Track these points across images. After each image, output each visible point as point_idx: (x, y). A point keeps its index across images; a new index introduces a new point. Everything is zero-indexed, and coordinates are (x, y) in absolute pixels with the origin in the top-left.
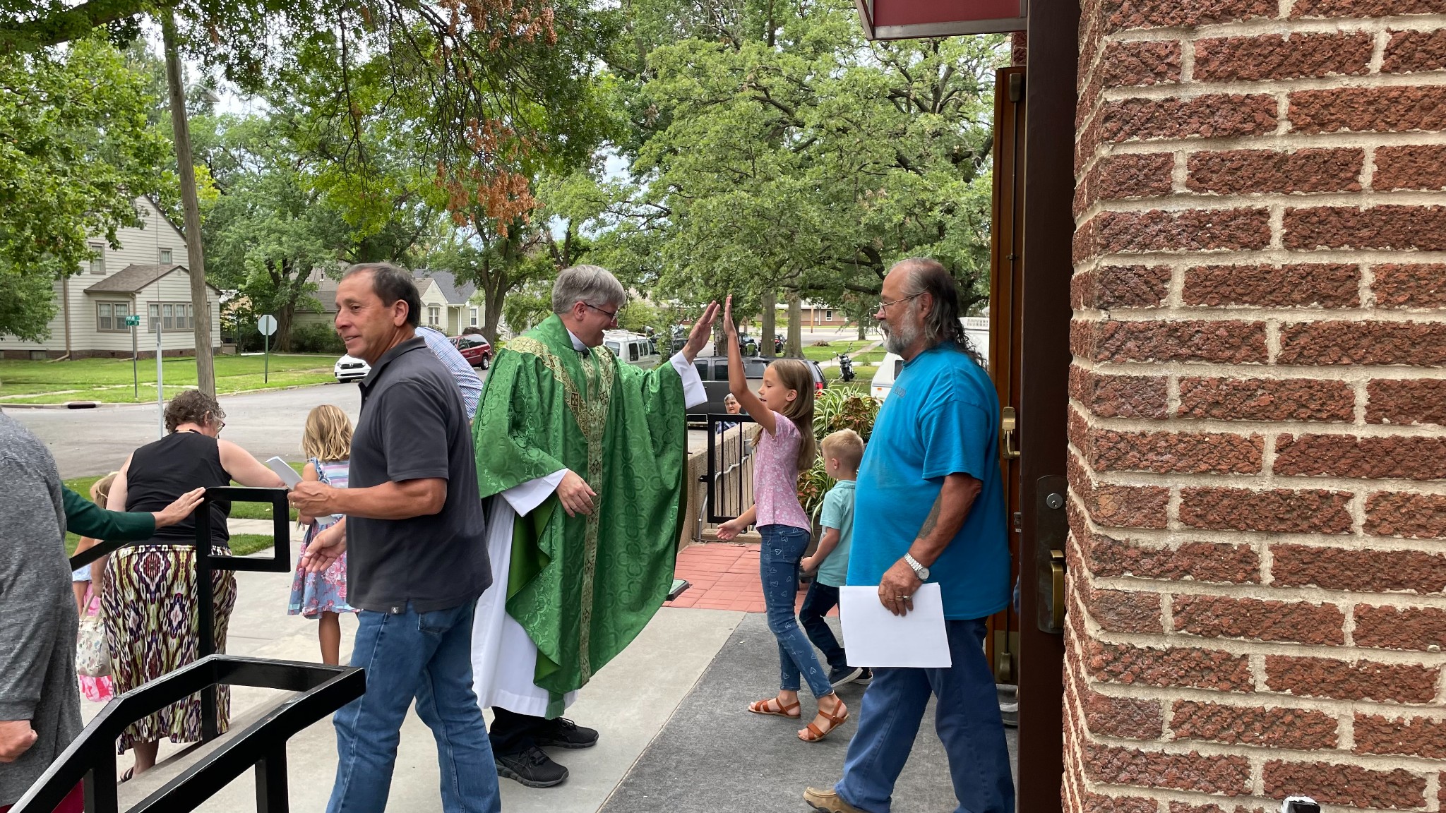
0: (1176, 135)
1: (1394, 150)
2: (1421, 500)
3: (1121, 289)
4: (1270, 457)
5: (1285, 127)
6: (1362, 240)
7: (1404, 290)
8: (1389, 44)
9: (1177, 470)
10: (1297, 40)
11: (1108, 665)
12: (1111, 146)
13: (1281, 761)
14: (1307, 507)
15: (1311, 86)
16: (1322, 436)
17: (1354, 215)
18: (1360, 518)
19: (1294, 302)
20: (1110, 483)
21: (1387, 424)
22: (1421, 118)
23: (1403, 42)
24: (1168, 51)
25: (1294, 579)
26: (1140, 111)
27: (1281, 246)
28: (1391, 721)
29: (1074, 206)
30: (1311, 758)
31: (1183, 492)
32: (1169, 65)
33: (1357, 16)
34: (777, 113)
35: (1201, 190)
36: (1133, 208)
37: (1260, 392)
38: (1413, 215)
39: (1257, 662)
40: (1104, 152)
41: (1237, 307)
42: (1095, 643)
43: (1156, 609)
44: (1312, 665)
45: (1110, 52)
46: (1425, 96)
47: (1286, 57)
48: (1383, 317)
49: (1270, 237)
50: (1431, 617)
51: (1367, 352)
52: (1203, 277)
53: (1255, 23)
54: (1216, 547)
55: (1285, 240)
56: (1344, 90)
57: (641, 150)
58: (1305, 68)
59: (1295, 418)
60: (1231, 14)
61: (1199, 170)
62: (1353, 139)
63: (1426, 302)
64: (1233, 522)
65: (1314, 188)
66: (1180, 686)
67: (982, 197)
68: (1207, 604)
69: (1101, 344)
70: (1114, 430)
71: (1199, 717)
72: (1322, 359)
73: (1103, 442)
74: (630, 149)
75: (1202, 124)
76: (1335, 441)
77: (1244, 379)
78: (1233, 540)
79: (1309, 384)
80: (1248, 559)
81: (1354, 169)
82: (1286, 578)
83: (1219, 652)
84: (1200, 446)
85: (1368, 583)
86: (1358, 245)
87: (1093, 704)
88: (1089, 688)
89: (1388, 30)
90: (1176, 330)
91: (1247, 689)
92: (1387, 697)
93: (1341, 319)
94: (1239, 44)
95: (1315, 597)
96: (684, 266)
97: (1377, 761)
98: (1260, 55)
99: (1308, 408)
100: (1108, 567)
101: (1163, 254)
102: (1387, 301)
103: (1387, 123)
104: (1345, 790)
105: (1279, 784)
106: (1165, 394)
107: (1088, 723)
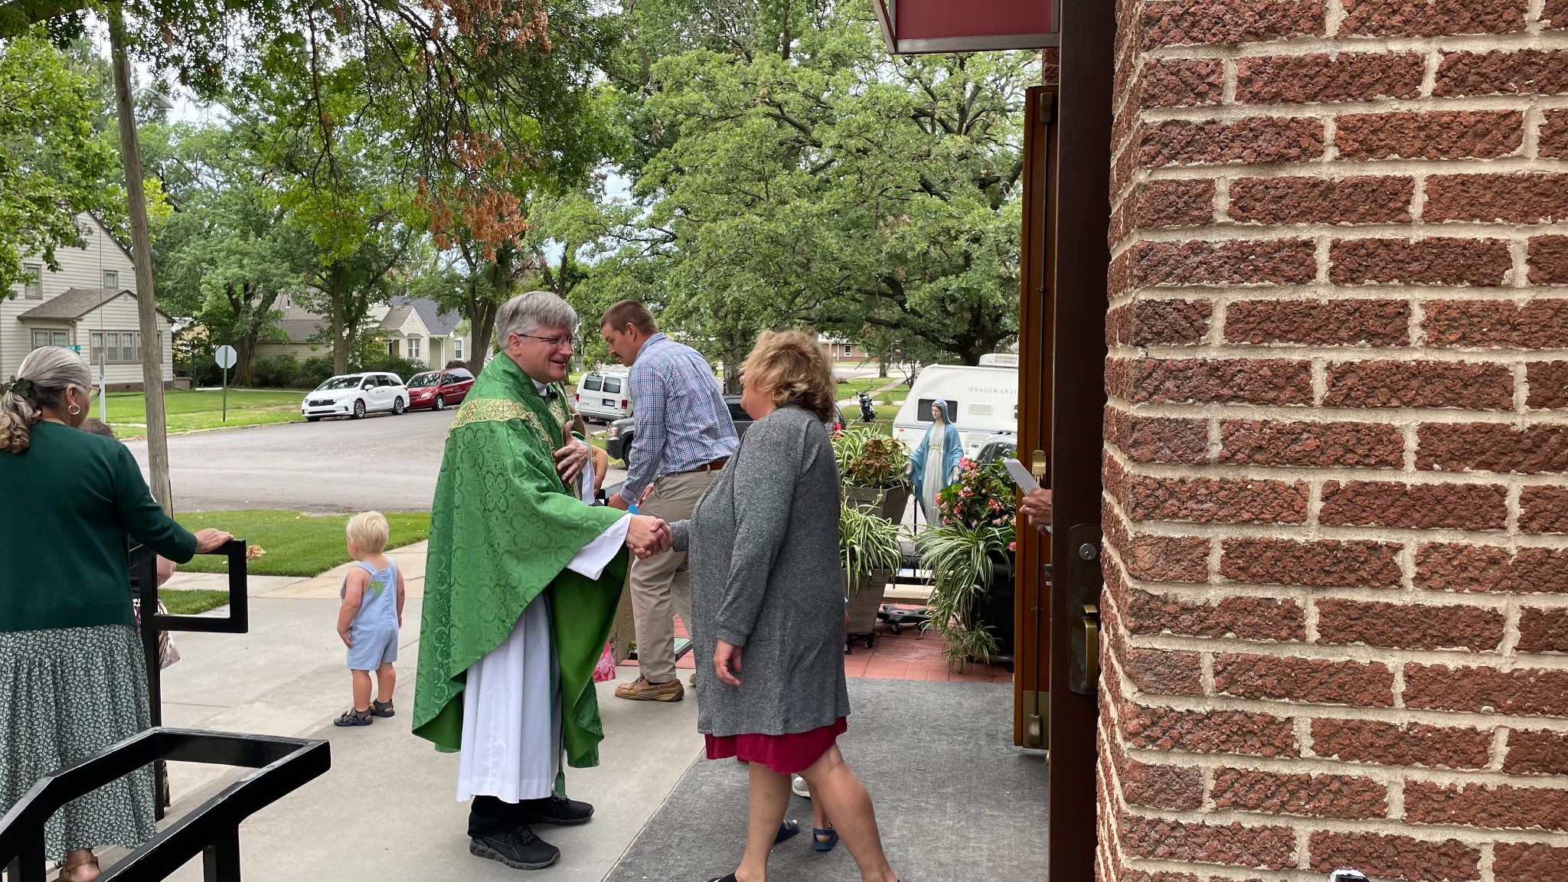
0: (1218, 160)
1: (1446, 179)
2: (1475, 550)
3: (1160, 325)
4: (1316, 506)
5: (1332, 153)
6: (1412, 274)
7: (1456, 328)
8: (1441, 66)
9: (1218, 520)
10: (1345, 60)
11: (1145, 729)
12: (1149, 171)
13: (1328, 831)
14: (1355, 559)
15: (1360, 109)
16: (1370, 483)
17: (1404, 247)
18: (1410, 571)
19: (1341, 340)
20: (1148, 533)
21: (1438, 471)
22: (1474, 145)
23: (1456, 64)
24: (1209, 70)
25: (1341, 636)
26: (1179, 134)
27: (1327, 280)
28: (1443, 788)
29: (1109, 235)
30: (1359, 828)
31: (1224, 543)
32: (1209, 84)
33: (1408, 36)
34: (791, 132)
35: (1243, 219)
36: (1171, 238)
37: (1305, 435)
38: (1465, 248)
39: (1301, 725)
40: (1141, 177)
41: (1281, 345)
42: (1131, 706)
43: (1197, 669)
44: (1359, 728)
45: (1148, 70)
46: (1479, 121)
47: (1333, 78)
48: (1433, 357)
49: (1316, 270)
50: (1485, 676)
51: (1417, 394)
52: (1245, 313)
53: (1301, 41)
54: (1259, 602)
55: (1331, 274)
56: (1394, 114)
57: (644, 169)
58: (1353, 90)
59: (1342, 463)
60: (1275, 32)
61: (1242, 197)
62: (1402, 167)
63: (1479, 341)
64: (1277, 575)
65: (1362, 218)
66: (1221, 752)
67: (1010, 225)
68: (1250, 664)
69: (1138, 384)
70: (1152, 476)
71: (1241, 786)
72: (1370, 401)
73: (1140, 489)
74: (631, 168)
75: (1245, 148)
76: (1383, 489)
77: (1288, 422)
78: (1277, 594)
79: (1356, 428)
80: (1292, 614)
81: (1403, 199)
82: (1332, 635)
83: (1262, 715)
84: (1242, 494)
85: (1418, 640)
86: (1409, 280)
87: (1129, 772)
88: (1126, 755)
89: (1441, 51)
90: (1218, 369)
91: (1291, 754)
92: (1439, 762)
93: (1390, 359)
94: (1284, 63)
95: (1363, 655)
96: (691, 296)
97: (1428, 831)
98: (1306, 76)
99: (1355, 453)
100: (1145, 624)
101: (1204, 288)
102: (1438, 340)
103: (1438, 150)
104: (1396, 862)
105: (1325, 856)
106: (1205, 438)
107: (1124, 793)
